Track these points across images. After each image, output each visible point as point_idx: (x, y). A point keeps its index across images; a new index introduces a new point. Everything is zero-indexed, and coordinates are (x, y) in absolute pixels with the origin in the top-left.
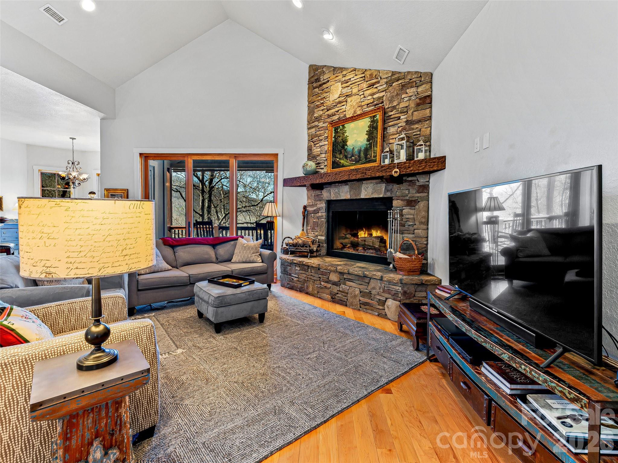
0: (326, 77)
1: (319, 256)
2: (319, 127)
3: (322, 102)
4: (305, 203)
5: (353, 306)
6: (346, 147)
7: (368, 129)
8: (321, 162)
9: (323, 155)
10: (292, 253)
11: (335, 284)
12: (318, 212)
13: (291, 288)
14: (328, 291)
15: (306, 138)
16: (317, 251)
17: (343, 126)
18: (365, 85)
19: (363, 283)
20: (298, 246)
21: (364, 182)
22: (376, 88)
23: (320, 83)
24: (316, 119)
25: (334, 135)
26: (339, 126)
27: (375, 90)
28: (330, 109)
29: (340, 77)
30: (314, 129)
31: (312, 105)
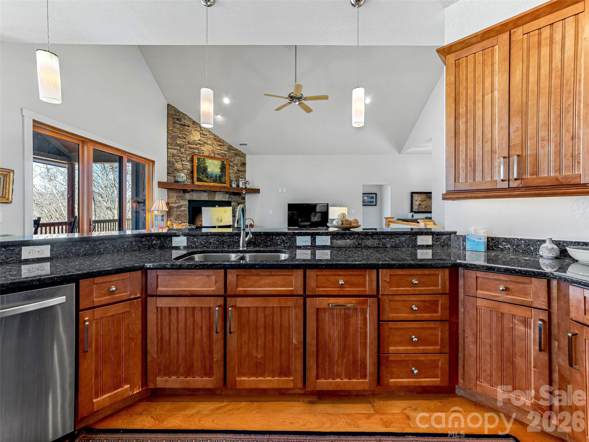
0: (186, 122)
2: (181, 151)
3: (183, 136)
4: (167, 200)
6: (207, 171)
9: (186, 171)
12: (181, 208)
17: (204, 159)
18: (216, 143)
21: (217, 192)
24: (178, 145)
25: (197, 162)
26: (201, 158)
27: (222, 149)
28: (191, 144)
29: (199, 129)
30: (176, 151)
31: (174, 134)
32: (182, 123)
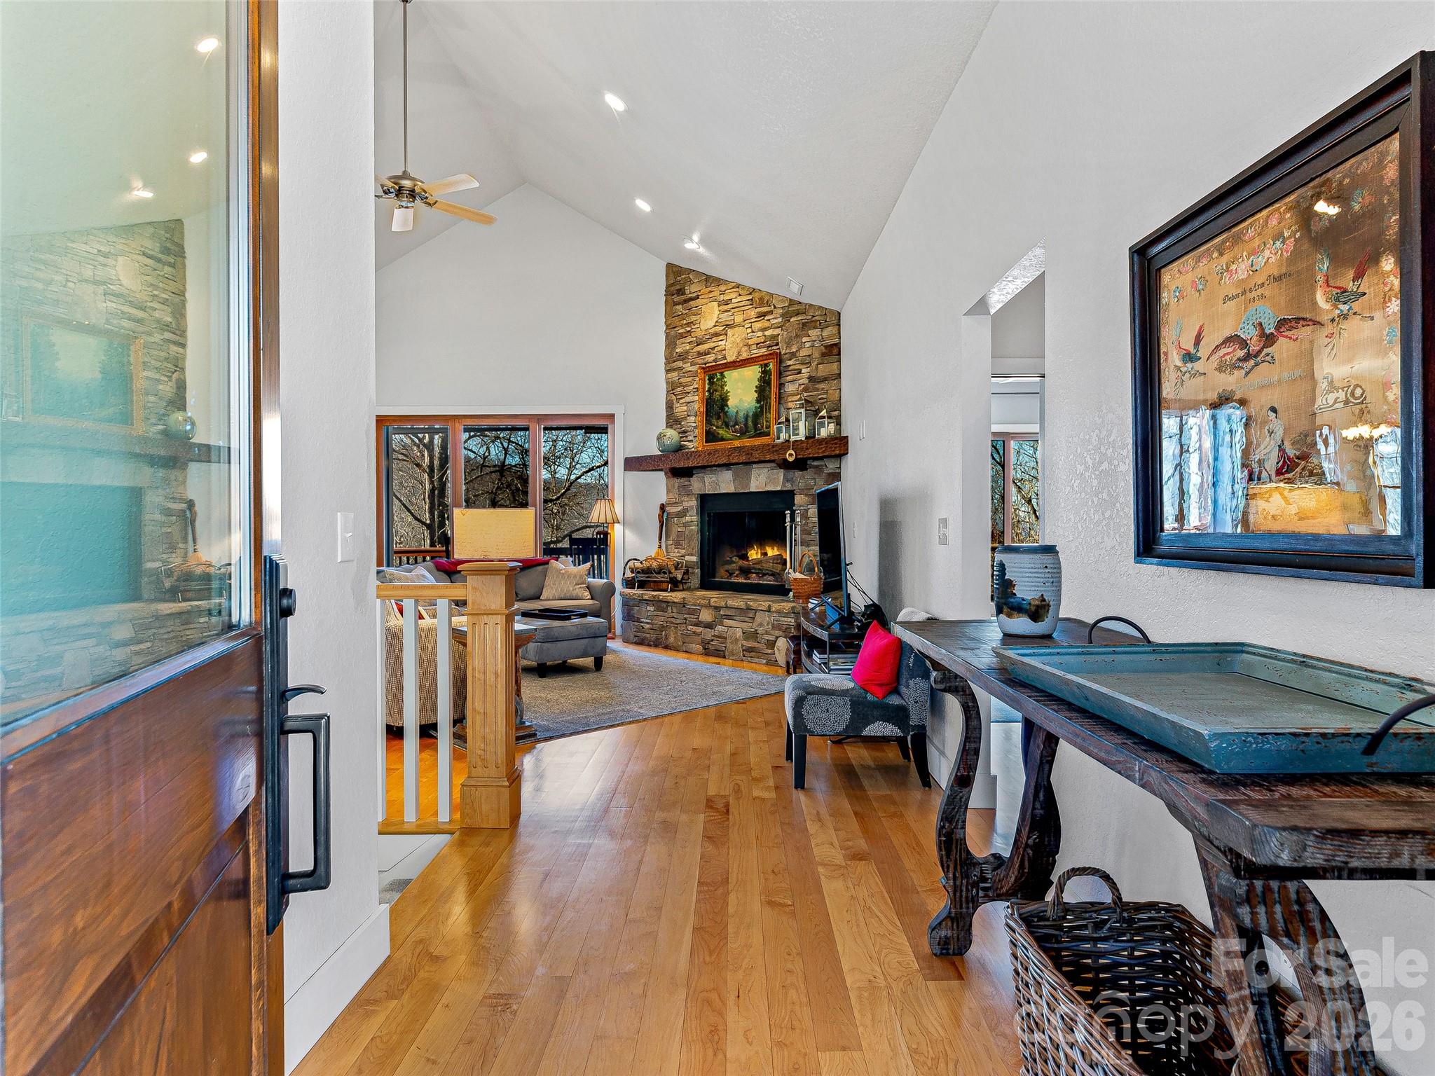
0: (694, 288)
1: (689, 589)
2: (684, 371)
3: (688, 329)
4: (663, 499)
5: (733, 655)
6: (726, 409)
7: (757, 383)
8: (689, 429)
9: (692, 419)
10: (642, 585)
11: (709, 626)
12: (685, 515)
13: (641, 642)
14: (698, 639)
15: (663, 387)
16: (683, 578)
17: (722, 374)
18: (753, 313)
19: (747, 619)
20: (652, 573)
21: (754, 466)
22: (769, 320)
23: (684, 297)
25: (707, 387)
26: (717, 374)
27: (768, 324)
28: (701, 343)
29: (717, 293)
32: (686, 297)
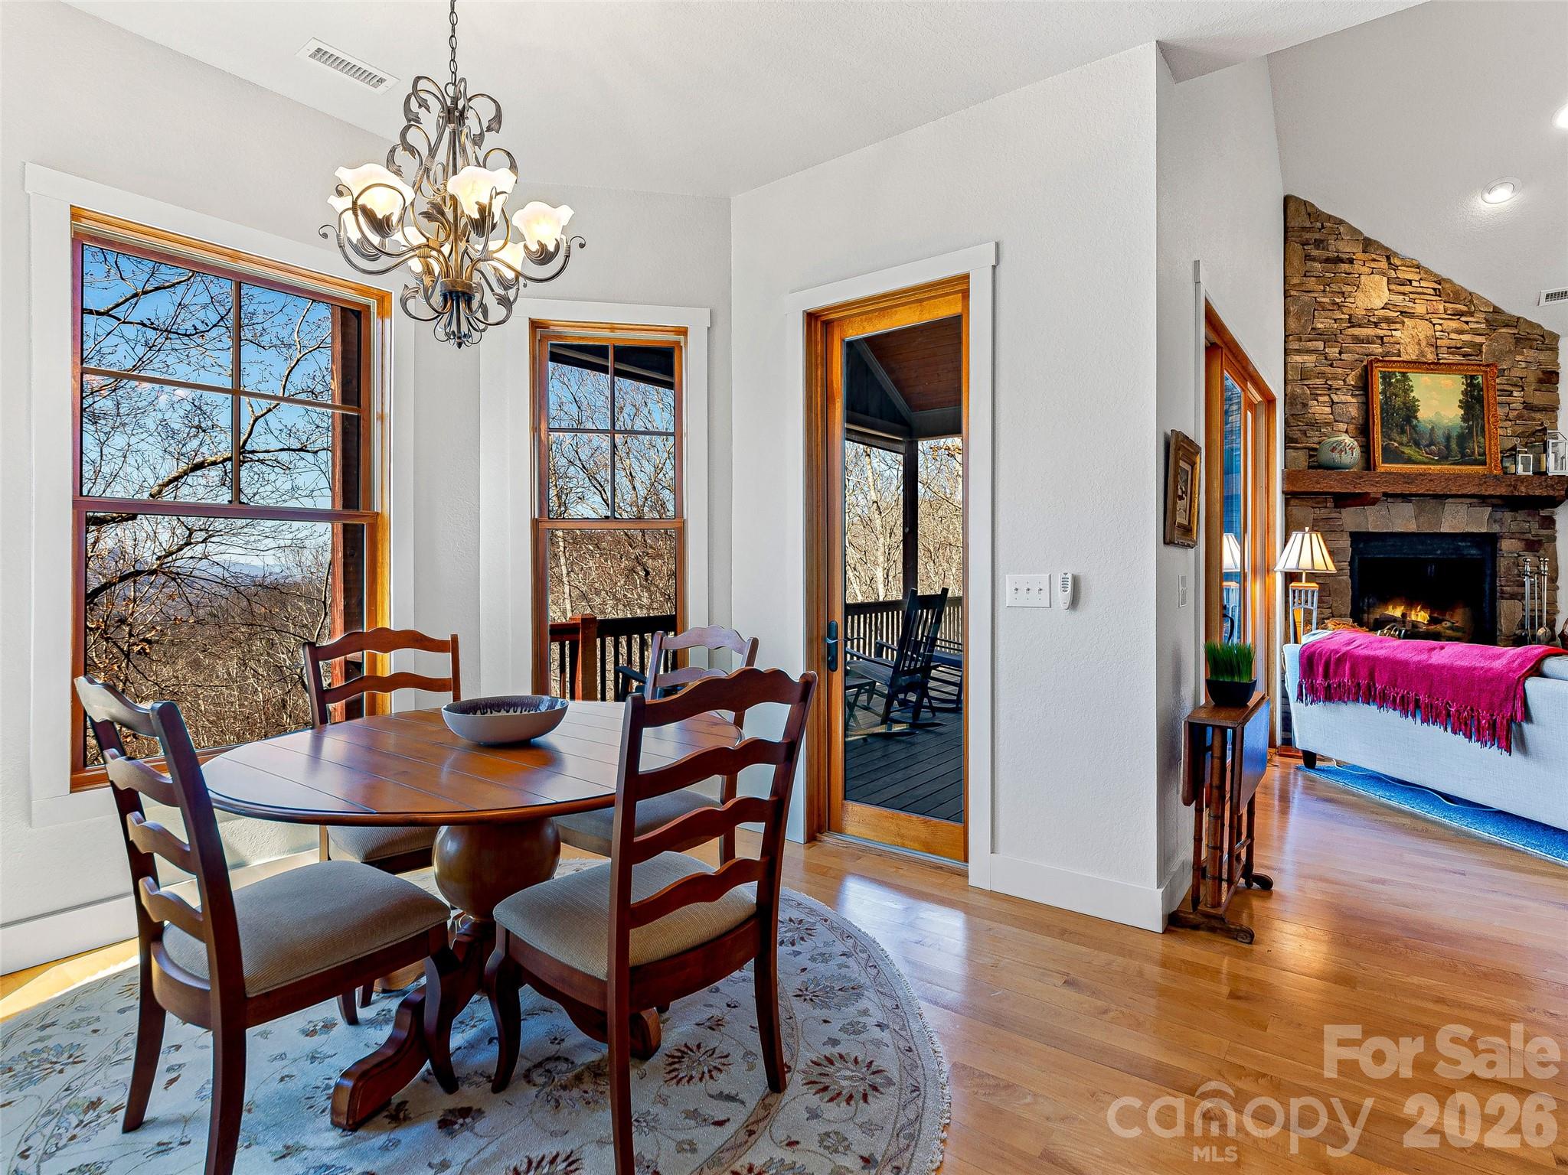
0: (1344, 247)
2: (1327, 357)
3: (1336, 299)
6: (1415, 422)
7: (1461, 397)
9: (1342, 427)
17: (1404, 374)
18: (1442, 307)
21: (1449, 500)
22: (1468, 323)
24: (1319, 335)
25: (1381, 387)
26: (1394, 373)
27: (1466, 327)
28: (1360, 326)
29: (1384, 265)
30: (1313, 358)
31: (1306, 297)
32: (1330, 255)
